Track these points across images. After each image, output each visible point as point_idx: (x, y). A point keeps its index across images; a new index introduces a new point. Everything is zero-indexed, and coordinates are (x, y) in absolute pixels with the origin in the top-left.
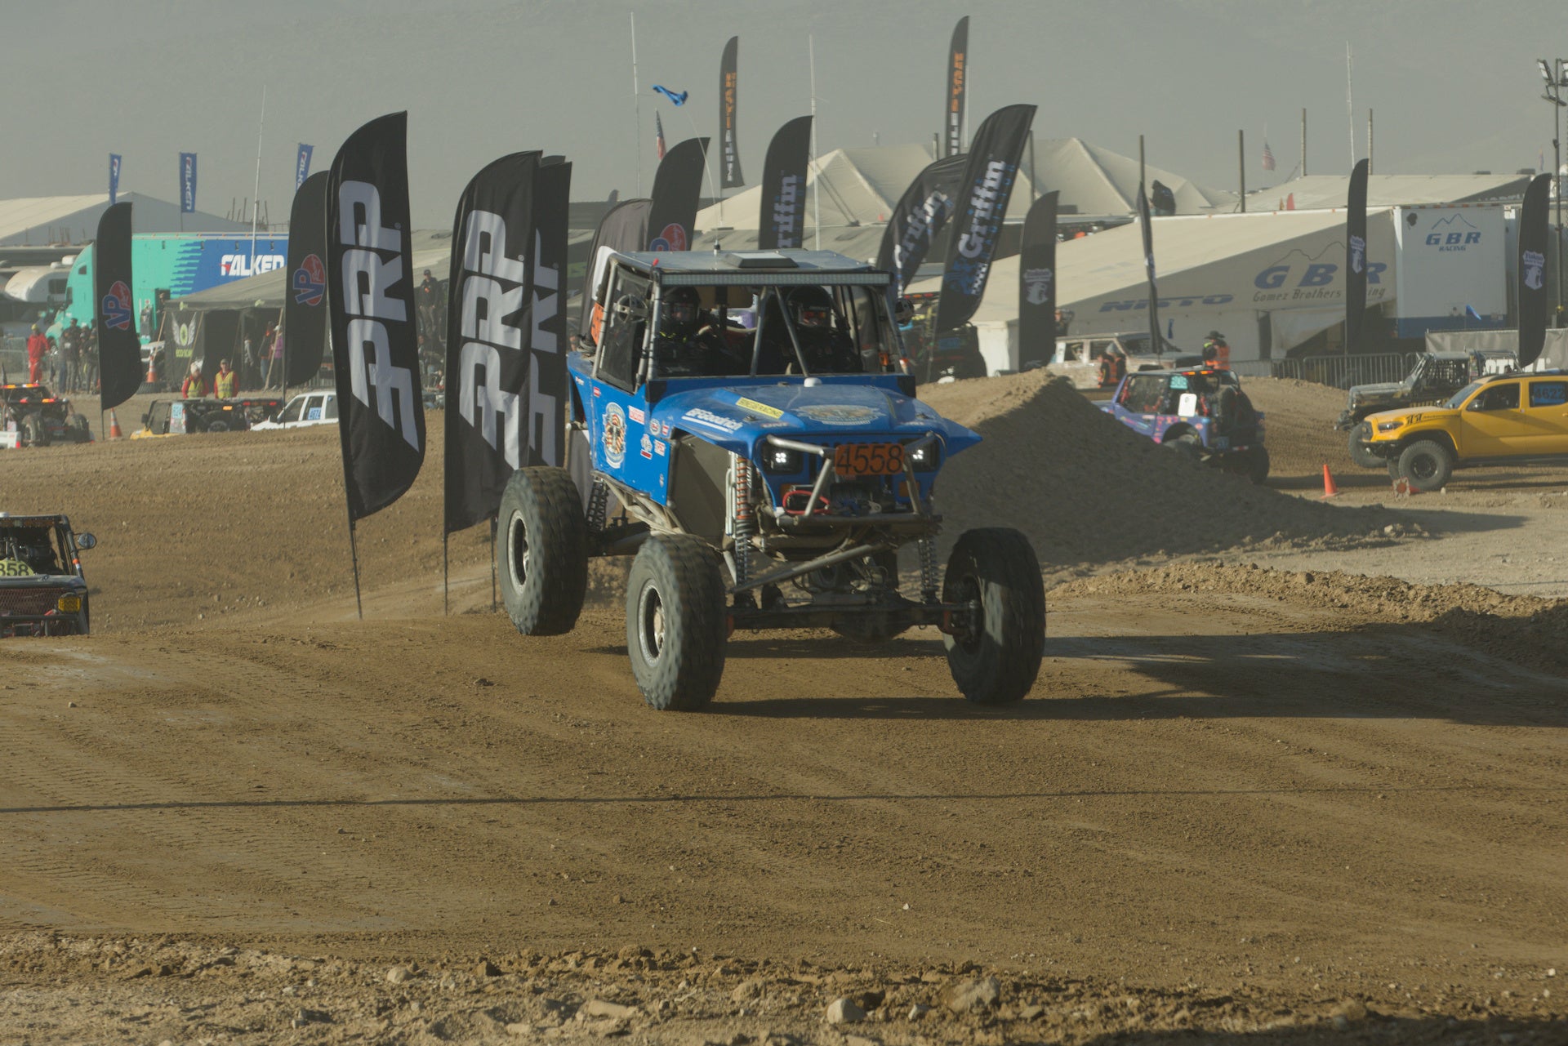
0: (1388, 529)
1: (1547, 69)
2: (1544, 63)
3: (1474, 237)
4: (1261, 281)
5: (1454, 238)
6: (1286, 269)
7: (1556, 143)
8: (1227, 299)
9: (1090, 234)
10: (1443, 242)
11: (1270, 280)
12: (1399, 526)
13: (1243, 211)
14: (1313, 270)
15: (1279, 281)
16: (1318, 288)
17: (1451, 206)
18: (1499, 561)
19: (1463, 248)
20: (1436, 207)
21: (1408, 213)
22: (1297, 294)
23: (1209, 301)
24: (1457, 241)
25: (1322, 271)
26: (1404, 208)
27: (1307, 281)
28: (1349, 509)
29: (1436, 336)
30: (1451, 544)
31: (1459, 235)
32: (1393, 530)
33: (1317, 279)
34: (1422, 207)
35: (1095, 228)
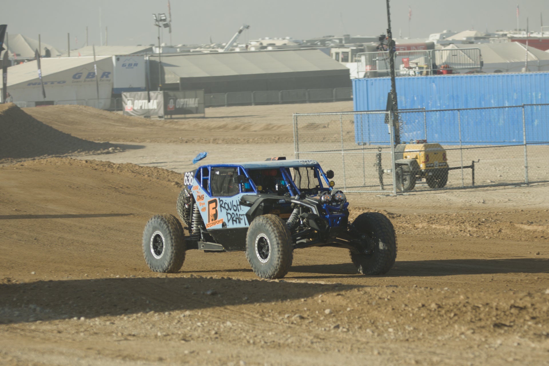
0: (110, 149)
1: (156, 17)
2: (155, 14)
3: (136, 65)
4: (74, 77)
5: (130, 65)
6: (81, 73)
7: (159, 38)
8: (64, 82)
9: (24, 63)
10: (127, 66)
11: (77, 77)
12: (113, 148)
13: (69, 56)
14: (89, 74)
15: (79, 77)
16: (91, 79)
17: (129, 55)
18: (142, 158)
19: (132, 68)
20: (125, 56)
21: (117, 57)
22: (85, 81)
23: (59, 83)
24: (131, 66)
25: (92, 74)
26: (116, 56)
27: (88, 77)
28: (99, 143)
29: (125, 93)
30: (128, 153)
31: (132, 64)
32: (112, 149)
33: (90, 77)
34: (121, 56)
35: (26, 61)
